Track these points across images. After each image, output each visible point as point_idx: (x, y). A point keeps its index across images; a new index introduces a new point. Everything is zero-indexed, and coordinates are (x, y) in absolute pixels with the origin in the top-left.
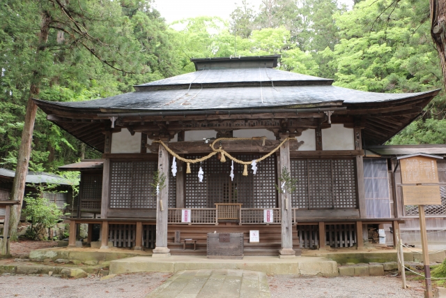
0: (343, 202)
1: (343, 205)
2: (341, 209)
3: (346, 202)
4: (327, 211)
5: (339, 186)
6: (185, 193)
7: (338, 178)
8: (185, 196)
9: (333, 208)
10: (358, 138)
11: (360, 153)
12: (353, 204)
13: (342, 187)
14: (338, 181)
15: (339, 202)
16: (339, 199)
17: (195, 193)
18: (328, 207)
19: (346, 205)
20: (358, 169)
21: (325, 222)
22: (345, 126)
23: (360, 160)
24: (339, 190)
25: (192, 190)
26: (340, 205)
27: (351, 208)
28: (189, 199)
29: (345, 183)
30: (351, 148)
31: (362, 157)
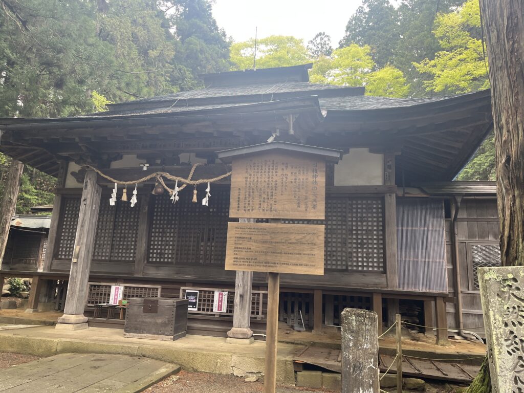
0: (363, 262)
1: (363, 266)
2: (360, 271)
3: (367, 262)
4: (337, 274)
5: (357, 239)
6: (149, 240)
7: (357, 226)
8: (149, 245)
9: (346, 271)
10: (389, 167)
11: (390, 191)
12: (378, 267)
13: (362, 239)
14: (357, 230)
15: (358, 262)
16: (357, 257)
17: (162, 241)
18: (339, 267)
19: (368, 266)
20: (387, 214)
21: (323, 290)
22: (371, 151)
23: (391, 201)
24: (357, 243)
25: (159, 237)
26: (358, 266)
27: (376, 272)
28: (154, 249)
29: (367, 234)
30: (379, 182)
31: (394, 196)
